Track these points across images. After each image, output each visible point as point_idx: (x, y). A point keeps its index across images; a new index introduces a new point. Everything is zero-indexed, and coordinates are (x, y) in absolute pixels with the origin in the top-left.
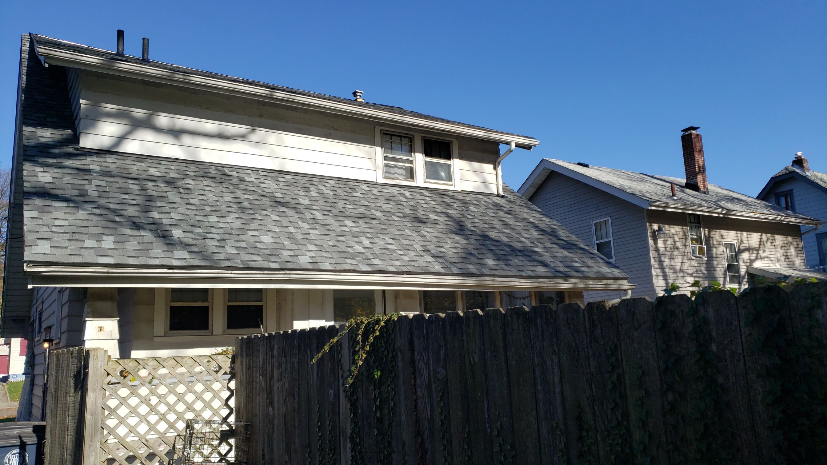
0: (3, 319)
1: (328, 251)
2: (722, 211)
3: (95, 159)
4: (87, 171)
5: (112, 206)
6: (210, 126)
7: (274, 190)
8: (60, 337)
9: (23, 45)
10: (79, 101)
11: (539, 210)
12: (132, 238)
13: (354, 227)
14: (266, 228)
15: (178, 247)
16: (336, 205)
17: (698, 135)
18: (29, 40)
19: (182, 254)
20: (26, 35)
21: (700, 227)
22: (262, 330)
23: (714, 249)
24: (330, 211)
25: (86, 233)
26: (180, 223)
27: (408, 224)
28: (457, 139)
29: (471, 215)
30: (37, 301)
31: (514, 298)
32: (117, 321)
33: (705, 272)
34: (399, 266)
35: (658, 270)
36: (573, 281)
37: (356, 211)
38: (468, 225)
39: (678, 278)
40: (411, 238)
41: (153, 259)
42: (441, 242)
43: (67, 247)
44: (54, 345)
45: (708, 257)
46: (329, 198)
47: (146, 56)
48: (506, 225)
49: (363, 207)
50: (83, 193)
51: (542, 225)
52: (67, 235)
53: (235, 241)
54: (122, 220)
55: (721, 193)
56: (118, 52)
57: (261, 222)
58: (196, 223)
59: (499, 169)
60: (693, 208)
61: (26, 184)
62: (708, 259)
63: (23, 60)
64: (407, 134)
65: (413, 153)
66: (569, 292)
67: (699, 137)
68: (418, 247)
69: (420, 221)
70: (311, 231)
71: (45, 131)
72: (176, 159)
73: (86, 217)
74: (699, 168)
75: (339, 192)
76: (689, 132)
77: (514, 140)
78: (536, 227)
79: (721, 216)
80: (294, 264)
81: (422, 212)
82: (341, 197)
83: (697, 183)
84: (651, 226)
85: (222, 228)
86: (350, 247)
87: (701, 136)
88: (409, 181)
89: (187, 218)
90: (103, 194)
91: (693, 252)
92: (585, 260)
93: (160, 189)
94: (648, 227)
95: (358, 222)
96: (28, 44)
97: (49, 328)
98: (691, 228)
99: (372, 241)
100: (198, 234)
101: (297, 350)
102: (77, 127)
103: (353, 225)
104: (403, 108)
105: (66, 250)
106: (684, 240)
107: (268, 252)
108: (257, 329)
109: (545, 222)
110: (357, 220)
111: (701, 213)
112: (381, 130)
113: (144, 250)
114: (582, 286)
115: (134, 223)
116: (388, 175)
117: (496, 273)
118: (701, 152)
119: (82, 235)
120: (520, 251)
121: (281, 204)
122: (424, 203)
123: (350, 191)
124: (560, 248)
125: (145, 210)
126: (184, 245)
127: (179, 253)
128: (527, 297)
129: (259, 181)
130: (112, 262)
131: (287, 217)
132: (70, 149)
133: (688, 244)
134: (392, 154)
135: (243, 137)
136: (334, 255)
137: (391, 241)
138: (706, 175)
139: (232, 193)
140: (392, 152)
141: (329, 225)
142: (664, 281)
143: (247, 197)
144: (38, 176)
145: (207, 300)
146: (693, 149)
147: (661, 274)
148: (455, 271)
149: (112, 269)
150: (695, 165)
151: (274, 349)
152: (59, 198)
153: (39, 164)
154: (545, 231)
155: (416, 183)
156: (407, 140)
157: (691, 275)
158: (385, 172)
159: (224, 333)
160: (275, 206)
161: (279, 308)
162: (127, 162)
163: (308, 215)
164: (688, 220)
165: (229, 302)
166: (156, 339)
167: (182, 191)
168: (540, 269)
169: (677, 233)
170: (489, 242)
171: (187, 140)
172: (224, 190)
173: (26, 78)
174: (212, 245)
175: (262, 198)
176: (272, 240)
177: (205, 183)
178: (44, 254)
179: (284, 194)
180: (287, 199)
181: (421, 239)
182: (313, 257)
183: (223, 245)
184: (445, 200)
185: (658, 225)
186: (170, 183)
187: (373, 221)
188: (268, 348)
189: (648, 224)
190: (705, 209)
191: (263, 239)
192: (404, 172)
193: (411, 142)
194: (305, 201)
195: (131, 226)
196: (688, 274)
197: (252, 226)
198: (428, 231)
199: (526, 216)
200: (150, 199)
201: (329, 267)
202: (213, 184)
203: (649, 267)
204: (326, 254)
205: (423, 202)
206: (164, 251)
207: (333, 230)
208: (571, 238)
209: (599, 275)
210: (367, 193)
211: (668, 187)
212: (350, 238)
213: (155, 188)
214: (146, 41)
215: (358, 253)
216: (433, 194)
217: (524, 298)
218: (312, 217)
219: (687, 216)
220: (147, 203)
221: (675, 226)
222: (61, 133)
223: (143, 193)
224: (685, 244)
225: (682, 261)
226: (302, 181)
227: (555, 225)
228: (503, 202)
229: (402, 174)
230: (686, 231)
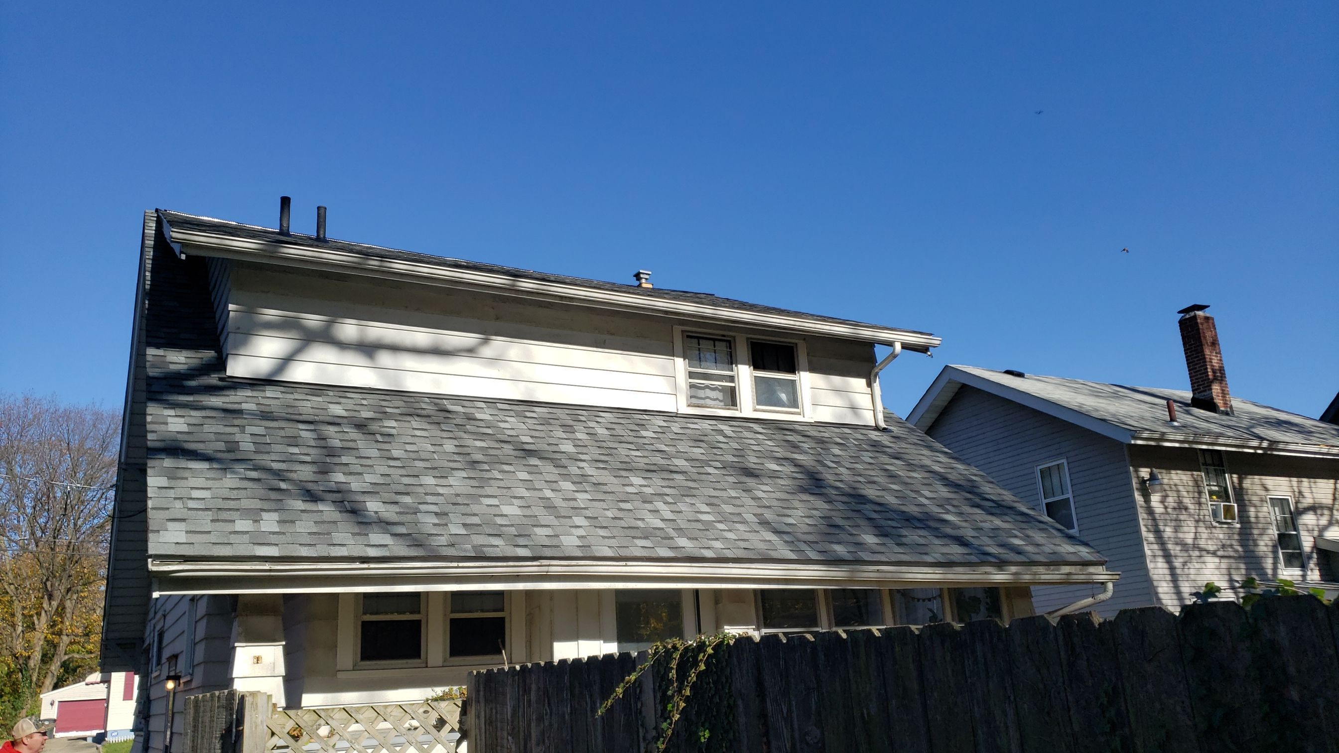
0: (104, 643)
1: (606, 527)
2: (1261, 444)
3: (249, 393)
4: (240, 412)
5: (275, 466)
6: (421, 336)
7: (519, 432)
8: (193, 671)
9: (146, 227)
10: (226, 306)
11: (946, 450)
12: (305, 514)
13: (645, 486)
14: (510, 493)
15: (375, 528)
16: (615, 451)
17: (1207, 319)
18: (155, 219)
19: (383, 538)
20: (151, 212)
21: (1224, 473)
22: (505, 659)
23: (1252, 509)
24: (607, 462)
25: (238, 510)
26: (377, 488)
27: (731, 479)
28: (804, 339)
29: (833, 462)
30: (155, 613)
31: (913, 598)
32: (281, 647)
33: (1240, 549)
34: (720, 550)
35: (1155, 547)
36: (1013, 569)
37: (646, 461)
38: (829, 477)
39: (1191, 559)
40: (737, 502)
41: (337, 548)
42: (786, 507)
43: (209, 532)
44: (182, 685)
45: (1241, 522)
46: (605, 441)
47: (322, 232)
48: (892, 476)
49: (657, 454)
50: (232, 447)
51: (953, 476)
52: (209, 513)
53: (463, 515)
54: (290, 488)
55: (1257, 414)
56: (281, 229)
57: (501, 484)
58: (402, 489)
59: (877, 386)
60: (1210, 441)
61: (150, 436)
62: (1241, 526)
63: (147, 249)
64: (723, 336)
65: (734, 365)
66: (1006, 588)
67: (1211, 321)
68: (750, 518)
69: (749, 473)
70: (579, 496)
71: (177, 354)
72: (370, 389)
73: (236, 483)
74: (1214, 371)
75: (619, 430)
76: (1192, 314)
77: (899, 338)
78: (945, 480)
79: (1260, 452)
80: (553, 549)
81: (753, 459)
82: (623, 439)
83: (1212, 398)
84: (1136, 471)
85: (442, 495)
86: (639, 519)
87: (1213, 319)
88: (729, 409)
89: (387, 480)
90: (261, 447)
91: (1215, 514)
92: (1030, 532)
93: (347, 437)
94: (1133, 475)
95: (651, 478)
96: (154, 225)
97: (175, 657)
98: (1208, 472)
99: (674, 508)
100: (406, 505)
101: (569, 694)
102: (222, 346)
103: (643, 482)
104: (714, 295)
105: (207, 536)
106: (1196, 495)
107: (513, 531)
108: (496, 658)
109: (960, 470)
110: (649, 475)
111: (1223, 448)
112: (683, 331)
113: (323, 534)
114: (1027, 577)
115: (308, 491)
116: (694, 401)
117: (883, 558)
118: (1215, 347)
119: (231, 512)
120: (919, 520)
121: (530, 453)
122: (756, 445)
123: (637, 428)
124: (987, 514)
125: (324, 470)
126: (384, 524)
127: (376, 538)
128: (935, 598)
129: (497, 418)
130: (277, 554)
131: (541, 473)
132: (213, 379)
133: (1203, 500)
134: (701, 368)
135: (470, 351)
136: (615, 532)
137: (705, 508)
138: (1226, 384)
139: (455, 439)
140: (701, 365)
141: (606, 484)
142: (1166, 565)
143: (479, 444)
144: (167, 424)
145: (419, 612)
146: (1201, 342)
147: (1160, 553)
148: (813, 555)
149: (277, 565)
150: (1207, 368)
151: (530, 693)
152: (196, 456)
153: (169, 404)
154: (960, 485)
155: (741, 412)
156: (724, 344)
157: (1212, 554)
158: (691, 397)
159: (445, 664)
160: (523, 457)
161: (530, 621)
162: (296, 396)
163: (574, 470)
164: (1201, 460)
165: (452, 612)
166: (340, 675)
167: (379, 438)
168: (956, 550)
169: (1183, 483)
170: (867, 506)
171: (385, 359)
172: (445, 435)
173: (151, 276)
174: (428, 522)
175: (503, 445)
176: (517, 511)
177: (415, 424)
178: (177, 543)
179: (536, 437)
180: (541, 446)
181: (753, 503)
182: (582, 537)
183: (443, 522)
184: (790, 438)
185: (1148, 470)
186: (361, 426)
187: (675, 476)
188: (521, 689)
189: (1131, 468)
190: (1229, 442)
191: (506, 509)
192: (719, 395)
193: (730, 348)
194: (568, 447)
195: (303, 495)
196: (1208, 552)
197: (488, 491)
198: (764, 490)
199: (927, 462)
200: (331, 452)
201: (609, 553)
202: (428, 427)
203: (1138, 542)
204: (602, 532)
205: (753, 442)
206: (354, 534)
207: (613, 493)
208: (1005, 498)
209: (1054, 558)
210: (663, 431)
211: (1162, 406)
212: (638, 504)
213: (339, 436)
214: (322, 211)
215: (653, 528)
216: (769, 429)
217: (929, 600)
218: (578, 472)
219: (1199, 452)
220: (328, 460)
221: (1179, 472)
222: (199, 355)
223: (322, 443)
224: (1199, 501)
225: (1196, 529)
226: (562, 416)
227: (976, 475)
228: (885, 439)
229: (717, 399)
230: (1199, 479)
